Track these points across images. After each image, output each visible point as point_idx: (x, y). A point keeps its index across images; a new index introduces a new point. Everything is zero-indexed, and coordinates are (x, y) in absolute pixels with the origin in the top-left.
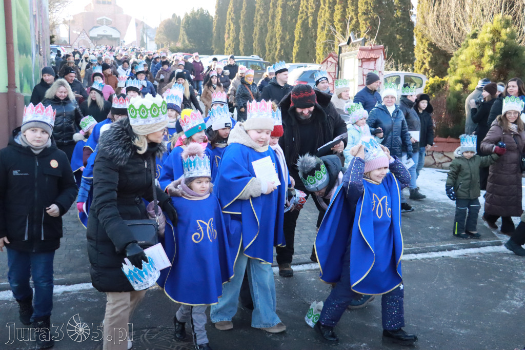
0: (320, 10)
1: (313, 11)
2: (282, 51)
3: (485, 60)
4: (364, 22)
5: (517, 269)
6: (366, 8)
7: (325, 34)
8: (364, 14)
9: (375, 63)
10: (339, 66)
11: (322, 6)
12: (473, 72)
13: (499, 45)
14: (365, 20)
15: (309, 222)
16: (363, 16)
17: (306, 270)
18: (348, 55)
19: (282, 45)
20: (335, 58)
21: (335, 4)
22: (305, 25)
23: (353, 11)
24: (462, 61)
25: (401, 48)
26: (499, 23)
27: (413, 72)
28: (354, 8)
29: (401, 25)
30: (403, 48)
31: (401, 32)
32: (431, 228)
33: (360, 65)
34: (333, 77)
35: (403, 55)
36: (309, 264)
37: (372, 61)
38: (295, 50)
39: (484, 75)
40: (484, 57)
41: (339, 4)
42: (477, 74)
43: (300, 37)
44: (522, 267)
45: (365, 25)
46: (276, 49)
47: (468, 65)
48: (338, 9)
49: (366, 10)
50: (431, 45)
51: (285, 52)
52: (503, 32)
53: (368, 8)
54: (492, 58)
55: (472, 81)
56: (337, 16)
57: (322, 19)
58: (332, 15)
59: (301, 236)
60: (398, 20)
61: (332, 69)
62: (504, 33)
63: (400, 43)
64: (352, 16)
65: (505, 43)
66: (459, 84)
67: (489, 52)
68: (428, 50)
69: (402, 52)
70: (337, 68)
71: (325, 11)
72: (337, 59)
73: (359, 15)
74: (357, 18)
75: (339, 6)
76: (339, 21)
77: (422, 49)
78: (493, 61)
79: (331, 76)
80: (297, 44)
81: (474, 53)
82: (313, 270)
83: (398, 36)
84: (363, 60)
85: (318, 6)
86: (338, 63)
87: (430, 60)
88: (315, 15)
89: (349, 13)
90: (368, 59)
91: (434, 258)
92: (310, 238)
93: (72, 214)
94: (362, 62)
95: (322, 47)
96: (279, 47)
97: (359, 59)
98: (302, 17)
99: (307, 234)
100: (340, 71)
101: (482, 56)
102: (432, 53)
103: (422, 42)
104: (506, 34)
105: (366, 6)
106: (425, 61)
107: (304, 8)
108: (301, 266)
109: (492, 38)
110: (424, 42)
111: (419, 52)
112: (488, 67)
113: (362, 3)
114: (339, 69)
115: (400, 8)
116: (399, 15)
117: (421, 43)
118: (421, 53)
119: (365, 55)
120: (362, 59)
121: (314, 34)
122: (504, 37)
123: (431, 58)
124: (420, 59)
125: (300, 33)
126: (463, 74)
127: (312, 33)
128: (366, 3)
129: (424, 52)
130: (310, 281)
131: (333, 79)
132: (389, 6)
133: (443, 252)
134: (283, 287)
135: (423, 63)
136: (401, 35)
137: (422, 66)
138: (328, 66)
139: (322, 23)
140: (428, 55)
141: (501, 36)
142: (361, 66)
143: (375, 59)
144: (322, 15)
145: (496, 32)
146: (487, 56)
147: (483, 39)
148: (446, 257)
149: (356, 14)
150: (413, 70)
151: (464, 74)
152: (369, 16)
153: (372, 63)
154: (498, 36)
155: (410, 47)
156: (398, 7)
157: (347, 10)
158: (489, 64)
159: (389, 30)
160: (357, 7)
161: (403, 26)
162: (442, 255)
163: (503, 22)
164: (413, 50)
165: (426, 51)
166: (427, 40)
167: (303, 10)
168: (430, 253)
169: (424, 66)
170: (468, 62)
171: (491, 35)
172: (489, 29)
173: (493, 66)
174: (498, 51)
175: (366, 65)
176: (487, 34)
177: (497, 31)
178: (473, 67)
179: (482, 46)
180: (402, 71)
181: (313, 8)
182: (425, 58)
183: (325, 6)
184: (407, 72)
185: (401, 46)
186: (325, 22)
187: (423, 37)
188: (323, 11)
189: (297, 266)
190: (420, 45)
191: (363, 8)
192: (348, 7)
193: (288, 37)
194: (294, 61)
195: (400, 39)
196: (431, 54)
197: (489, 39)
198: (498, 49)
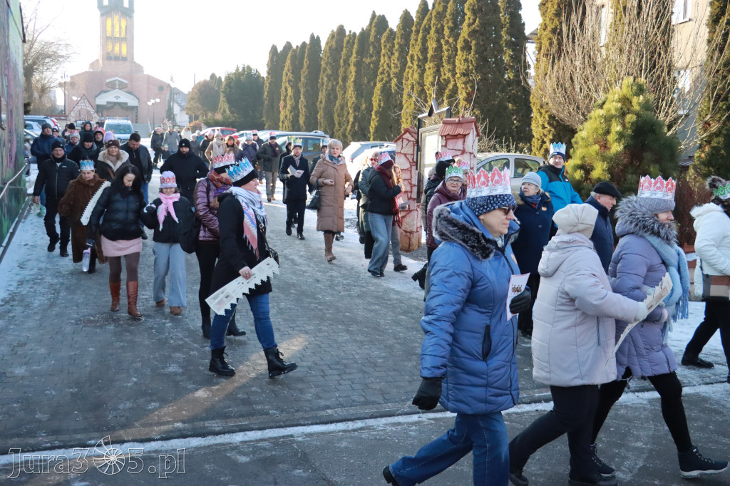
0: (407, 70)
1: (397, 70)
2: (357, 124)
3: (611, 138)
4: (463, 86)
5: (634, 427)
6: (465, 67)
7: (412, 103)
8: (464, 75)
9: (464, 142)
10: (418, 146)
11: (409, 64)
12: (597, 154)
13: (630, 118)
14: (465, 83)
15: (356, 363)
16: (463, 77)
17: (339, 431)
18: (429, 131)
19: (355, 117)
20: (414, 135)
21: (427, 62)
22: (386, 90)
23: (449, 70)
24: (583, 139)
25: (515, 122)
26: (630, 89)
27: (530, 154)
28: (450, 67)
29: (513, 90)
30: (518, 121)
31: (513, 99)
32: (526, 370)
33: (444, 144)
34: (411, 160)
35: (517, 132)
36: (344, 423)
37: (460, 138)
38: (373, 124)
39: (611, 159)
40: (611, 134)
41: (430, 62)
42: (602, 156)
43: (379, 106)
44: (642, 424)
45: (464, 90)
46: (348, 122)
47: (591, 145)
48: (430, 68)
49: (466, 70)
50: (552, 117)
51: (359, 126)
52: (635, 100)
53: (468, 66)
54: (621, 136)
55: (595, 166)
56: (429, 79)
57: (409, 82)
58: (421, 76)
59: (341, 381)
60: (509, 83)
61: (409, 149)
62: (637, 102)
63: (513, 115)
64: (449, 78)
65: (638, 115)
66: (579, 171)
67: (616, 128)
68: (549, 123)
69: (516, 127)
70: (416, 147)
71: (413, 71)
72: (416, 136)
73: (456, 76)
74: (455, 81)
75: (431, 65)
76: (433, 84)
77: (541, 122)
78: (623, 139)
79: (408, 159)
80: (376, 115)
81: (597, 129)
82: (349, 431)
83: (510, 105)
84: (447, 138)
85: (404, 64)
86: (417, 141)
87: (551, 138)
88: (400, 76)
89: (445, 74)
90: (454, 136)
91: (523, 413)
92: (353, 386)
93: (19, 353)
94: (446, 140)
95: (409, 120)
96: (351, 119)
97: (442, 136)
98: (382, 79)
99: (349, 379)
100: (419, 153)
101: (608, 132)
102: (555, 128)
103: (541, 113)
104: (639, 104)
105: (466, 64)
106: (545, 139)
107: (385, 66)
108: (334, 424)
109: (622, 108)
110: (544, 113)
111: (538, 126)
112: (616, 148)
113: (460, 60)
114: (419, 149)
115: (512, 67)
116: (512, 77)
117: (539, 114)
118: (540, 129)
119: (449, 130)
120: (445, 136)
121: (399, 102)
122: (636, 108)
123: (554, 135)
124: (539, 136)
125: (380, 101)
126: (584, 157)
127: (396, 101)
128: (466, 60)
129: (544, 127)
130: (339, 448)
131: (410, 162)
132: (497, 65)
133: (538, 404)
134: (299, 455)
135: (544, 142)
136: (514, 103)
137: (541, 146)
138: (404, 146)
139: (410, 87)
140: (550, 131)
141: (632, 106)
142: (445, 146)
143: (464, 136)
144: (410, 76)
145: (625, 101)
146: (614, 133)
147: (610, 110)
148: (541, 411)
149: (454, 75)
150: (530, 150)
151: (586, 156)
152: (471, 78)
153: (460, 142)
154: (629, 106)
155: (527, 119)
156: (509, 66)
157: (441, 69)
158: (616, 144)
159: (498, 96)
160: (454, 66)
161: (517, 91)
162: (536, 408)
163: (635, 88)
164: (531, 125)
165: (546, 125)
166: (547, 112)
167: (384, 70)
168: (519, 406)
169: (544, 147)
170: (591, 140)
171: (619, 105)
172: (616, 97)
173: (622, 147)
174: (628, 125)
175: (451, 144)
176: (614, 103)
177: (628, 99)
178: (597, 147)
179: (608, 119)
180: (515, 152)
181: (397, 67)
182: (545, 136)
183: (412, 63)
184: (522, 154)
185: (515, 119)
186: (413, 85)
187: (542, 107)
188: (411, 71)
189: (327, 426)
190: (538, 117)
191: (462, 67)
192: (443, 66)
193: (364, 106)
194: (371, 139)
195: (513, 110)
196: (553, 130)
197: (616, 110)
198: (629, 123)
